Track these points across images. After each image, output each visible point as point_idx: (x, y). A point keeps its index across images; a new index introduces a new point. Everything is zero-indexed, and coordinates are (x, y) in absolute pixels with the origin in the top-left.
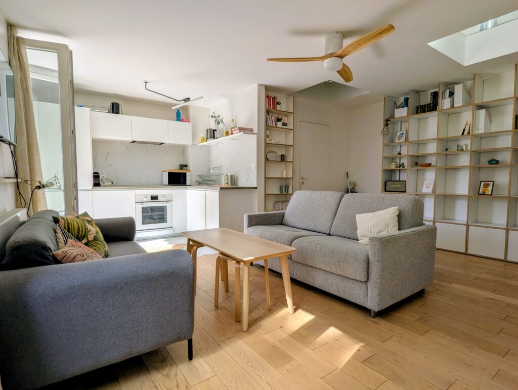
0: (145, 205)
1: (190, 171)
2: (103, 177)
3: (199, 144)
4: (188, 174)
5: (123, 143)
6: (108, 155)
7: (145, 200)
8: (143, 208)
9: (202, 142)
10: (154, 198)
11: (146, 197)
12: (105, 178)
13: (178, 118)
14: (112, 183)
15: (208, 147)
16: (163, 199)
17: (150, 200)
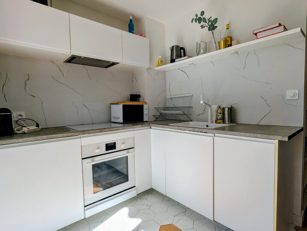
0: (98, 160)
1: (146, 103)
2: (20, 115)
3: (157, 68)
4: (145, 107)
5: (52, 62)
6: (28, 79)
7: (98, 152)
8: (94, 166)
9: (159, 65)
10: (111, 147)
11: (98, 148)
12: (24, 117)
13: (131, 29)
14: (38, 125)
15: (164, 72)
16: (123, 147)
17: (104, 150)
